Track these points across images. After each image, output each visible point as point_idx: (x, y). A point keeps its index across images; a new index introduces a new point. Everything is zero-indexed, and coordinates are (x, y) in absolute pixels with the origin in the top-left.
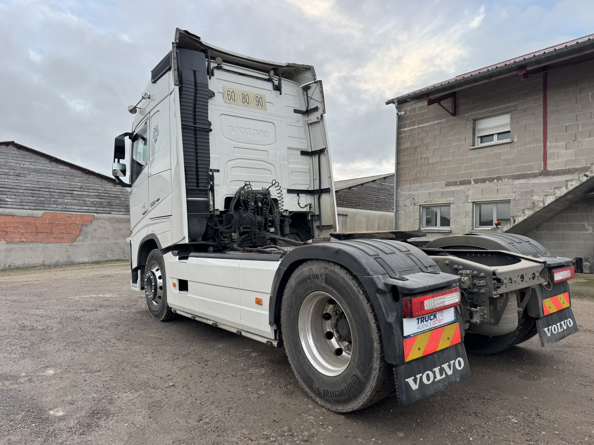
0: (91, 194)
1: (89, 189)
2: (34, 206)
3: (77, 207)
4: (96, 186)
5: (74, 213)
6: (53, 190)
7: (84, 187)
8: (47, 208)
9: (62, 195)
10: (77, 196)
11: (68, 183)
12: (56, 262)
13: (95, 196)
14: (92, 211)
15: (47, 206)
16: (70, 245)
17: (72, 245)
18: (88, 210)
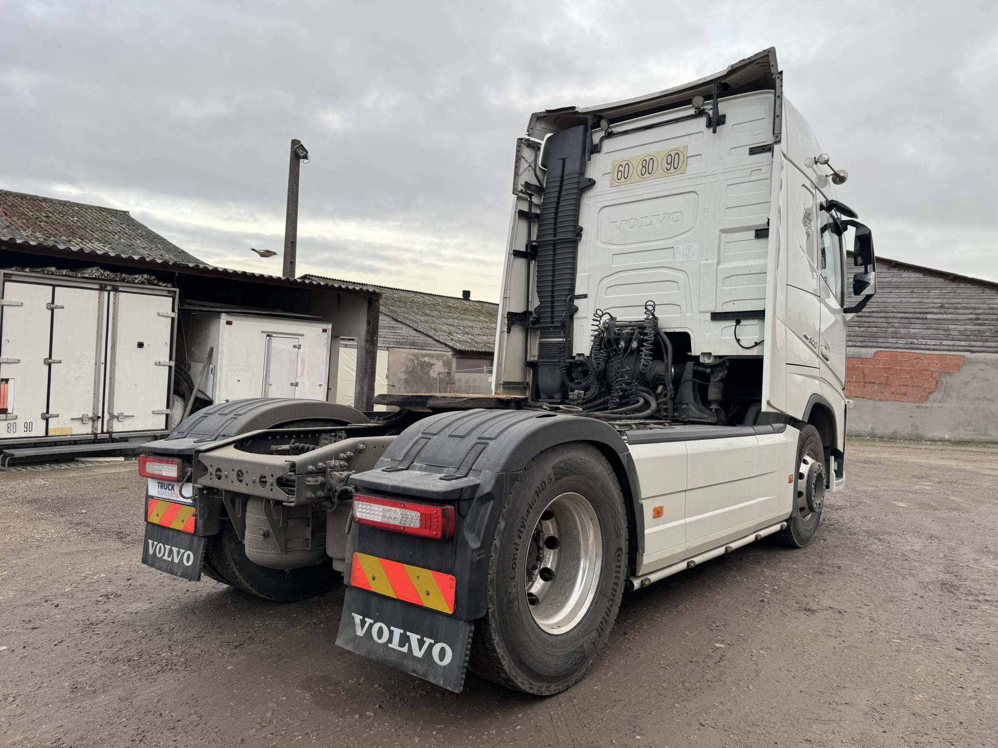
0: (959, 317)
1: (956, 308)
2: (861, 342)
3: (933, 342)
4: (972, 301)
5: (928, 352)
6: (892, 315)
7: (946, 305)
8: (881, 344)
9: (907, 322)
10: (934, 322)
11: (918, 300)
12: (893, 433)
13: (968, 320)
14: (961, 348)
15: (880, 340)
16: (918, 407)
17: (922, 407)
18: (953, 345)
